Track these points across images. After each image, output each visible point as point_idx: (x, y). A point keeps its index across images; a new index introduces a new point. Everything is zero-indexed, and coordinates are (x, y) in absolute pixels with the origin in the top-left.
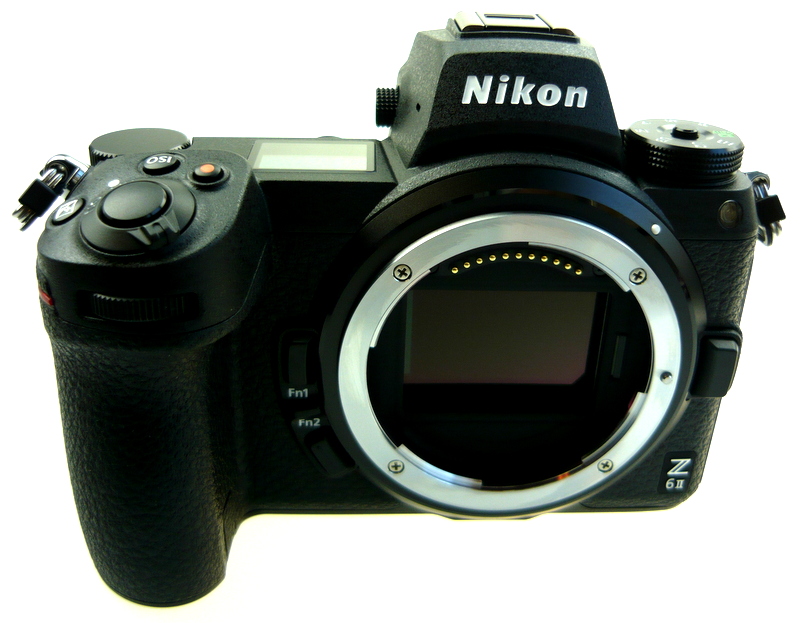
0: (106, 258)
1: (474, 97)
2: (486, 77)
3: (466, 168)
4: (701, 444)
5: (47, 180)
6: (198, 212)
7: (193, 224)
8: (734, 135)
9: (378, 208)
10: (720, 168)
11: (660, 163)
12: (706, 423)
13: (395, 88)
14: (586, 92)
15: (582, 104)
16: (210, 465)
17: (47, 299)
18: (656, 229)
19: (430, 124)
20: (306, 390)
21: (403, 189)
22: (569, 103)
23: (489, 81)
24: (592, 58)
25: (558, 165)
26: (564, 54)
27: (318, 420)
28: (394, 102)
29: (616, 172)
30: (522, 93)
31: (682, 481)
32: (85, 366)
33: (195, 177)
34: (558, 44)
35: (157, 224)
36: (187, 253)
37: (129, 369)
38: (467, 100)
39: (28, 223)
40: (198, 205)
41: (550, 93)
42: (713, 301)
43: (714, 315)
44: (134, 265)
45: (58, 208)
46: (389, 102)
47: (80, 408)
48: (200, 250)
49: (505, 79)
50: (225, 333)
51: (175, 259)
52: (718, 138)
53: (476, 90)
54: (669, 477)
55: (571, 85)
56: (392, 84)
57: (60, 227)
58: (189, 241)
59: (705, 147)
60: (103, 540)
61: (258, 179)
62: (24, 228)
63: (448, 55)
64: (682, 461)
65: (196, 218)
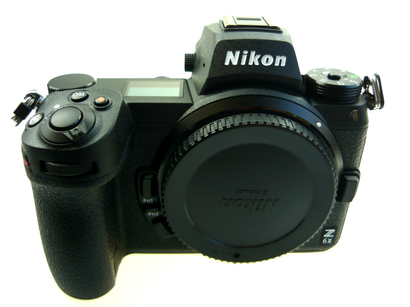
0: (53, 145)
1: (230, 62)
2: (236, 52)
3: (226, 97)
4: (340, 223)
5: (27, 102)
6: (97, 122)
7: (94, 128)
8: (358, 77)
9: (184, 115)
10: (351, 94)
11: (321, 92)
12: (342, 213)
13: (194, 53)
14: (285, 59)
15: (283, 65)
16: (106, 237)
17: (26, 164)
18: (319, 124)
19: (209, 75)
20: (152, 200)
21: (196, 106)
22: (277, 64)
23: (238, 53)
24: (289, 42)
25: (271, 94)
26: (275, 40)
27: (158, 213)
28: (193, 60)
29: (300, 97)
30: (254, 59)
31: (331, 240)
32: (45, 194)
33: (95, 104)
34: (272, 34)
35: (76, 129)
36: (91, 143)
37: (66, 196)
38: (227, 63)
39: (19, 122)
40: (96, 118)
41: (268, 59)
42: (346, 157)
43: (347, 164)
44: (66, 149)
45: (31, 118)
46: (191, 60)
47: (44, 212)
48: (97, 141)
49: (246, 52)
50: (110, 179)
51: (85, 146)
52: (350, 79)
53: (232, 58)
54: (324, 238)
55: (278, 55)
56: (192, 51)
57: (31, 128)
58: (92, 137)
59: (343, 84)
60: (57, 271)
61: (126, 102)
62: (17, 125)
63: (218, 41)
64: (331, 230)
65: (95, 125)
